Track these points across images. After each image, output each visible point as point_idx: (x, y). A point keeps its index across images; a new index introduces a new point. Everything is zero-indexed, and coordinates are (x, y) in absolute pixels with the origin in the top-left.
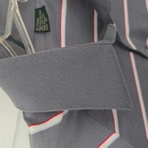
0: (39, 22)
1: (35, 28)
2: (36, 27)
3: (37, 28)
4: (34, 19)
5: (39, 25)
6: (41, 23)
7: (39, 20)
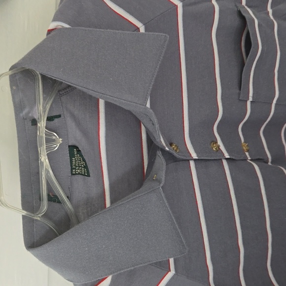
0: (75, 162)
1: (72, 171)
2: (72, 169)
3: (74, 170)
4: (69, 160)
5: (76, 166)
6: (78, 164)
7: (75, 160)
